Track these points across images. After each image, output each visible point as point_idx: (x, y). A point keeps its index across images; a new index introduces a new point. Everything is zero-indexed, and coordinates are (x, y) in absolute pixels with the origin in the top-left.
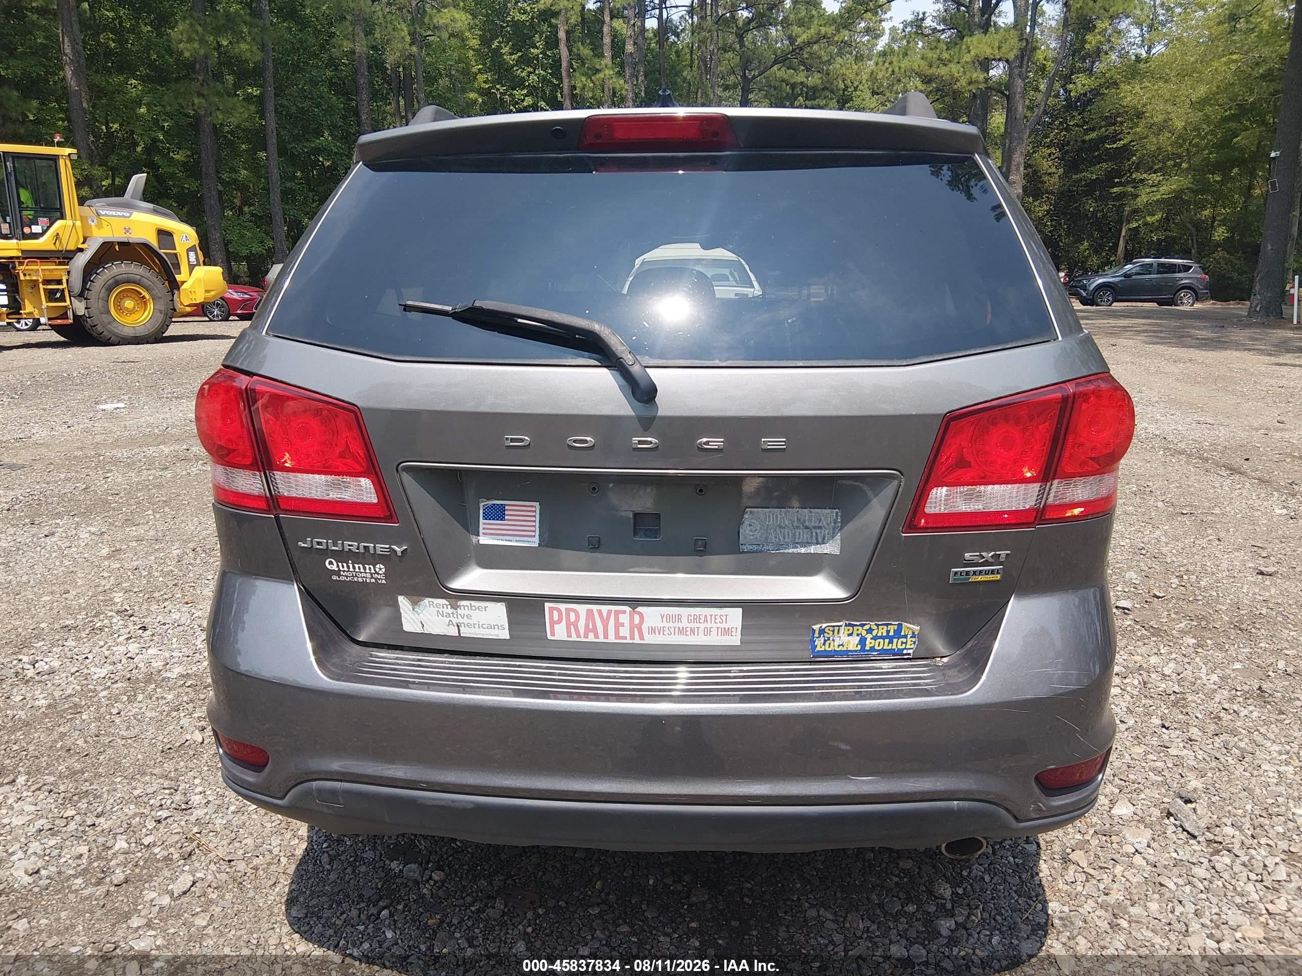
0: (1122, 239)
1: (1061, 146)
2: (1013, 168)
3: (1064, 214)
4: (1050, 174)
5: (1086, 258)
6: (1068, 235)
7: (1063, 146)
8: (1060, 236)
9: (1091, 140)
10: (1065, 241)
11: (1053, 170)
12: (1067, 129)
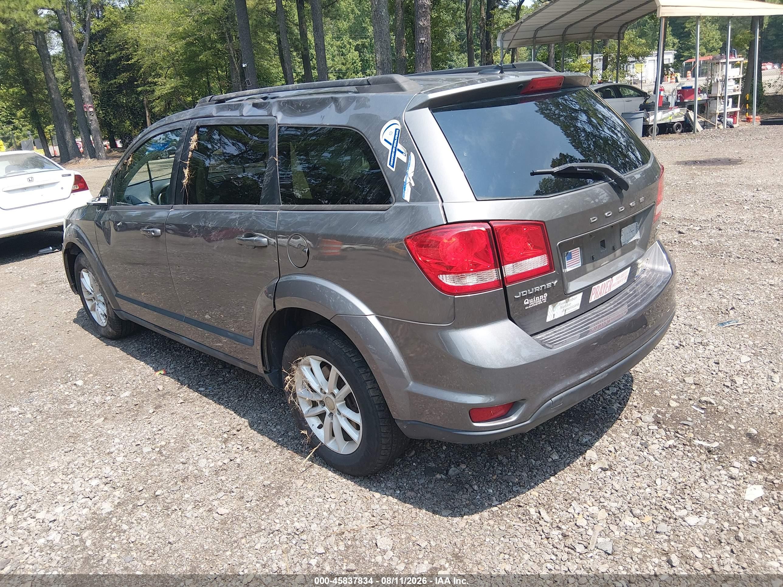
0: (147, 118)
1: (94, 64)
2: (81, 79)
3: (108, 105)
4: (92, 81)
5: (131, 131)
6: (115, 118)
7: (95, 64)
8: (110, 119)
9: (113, 59)
10: (114, 122)
11: (94, 79)
12: (95, 53)
